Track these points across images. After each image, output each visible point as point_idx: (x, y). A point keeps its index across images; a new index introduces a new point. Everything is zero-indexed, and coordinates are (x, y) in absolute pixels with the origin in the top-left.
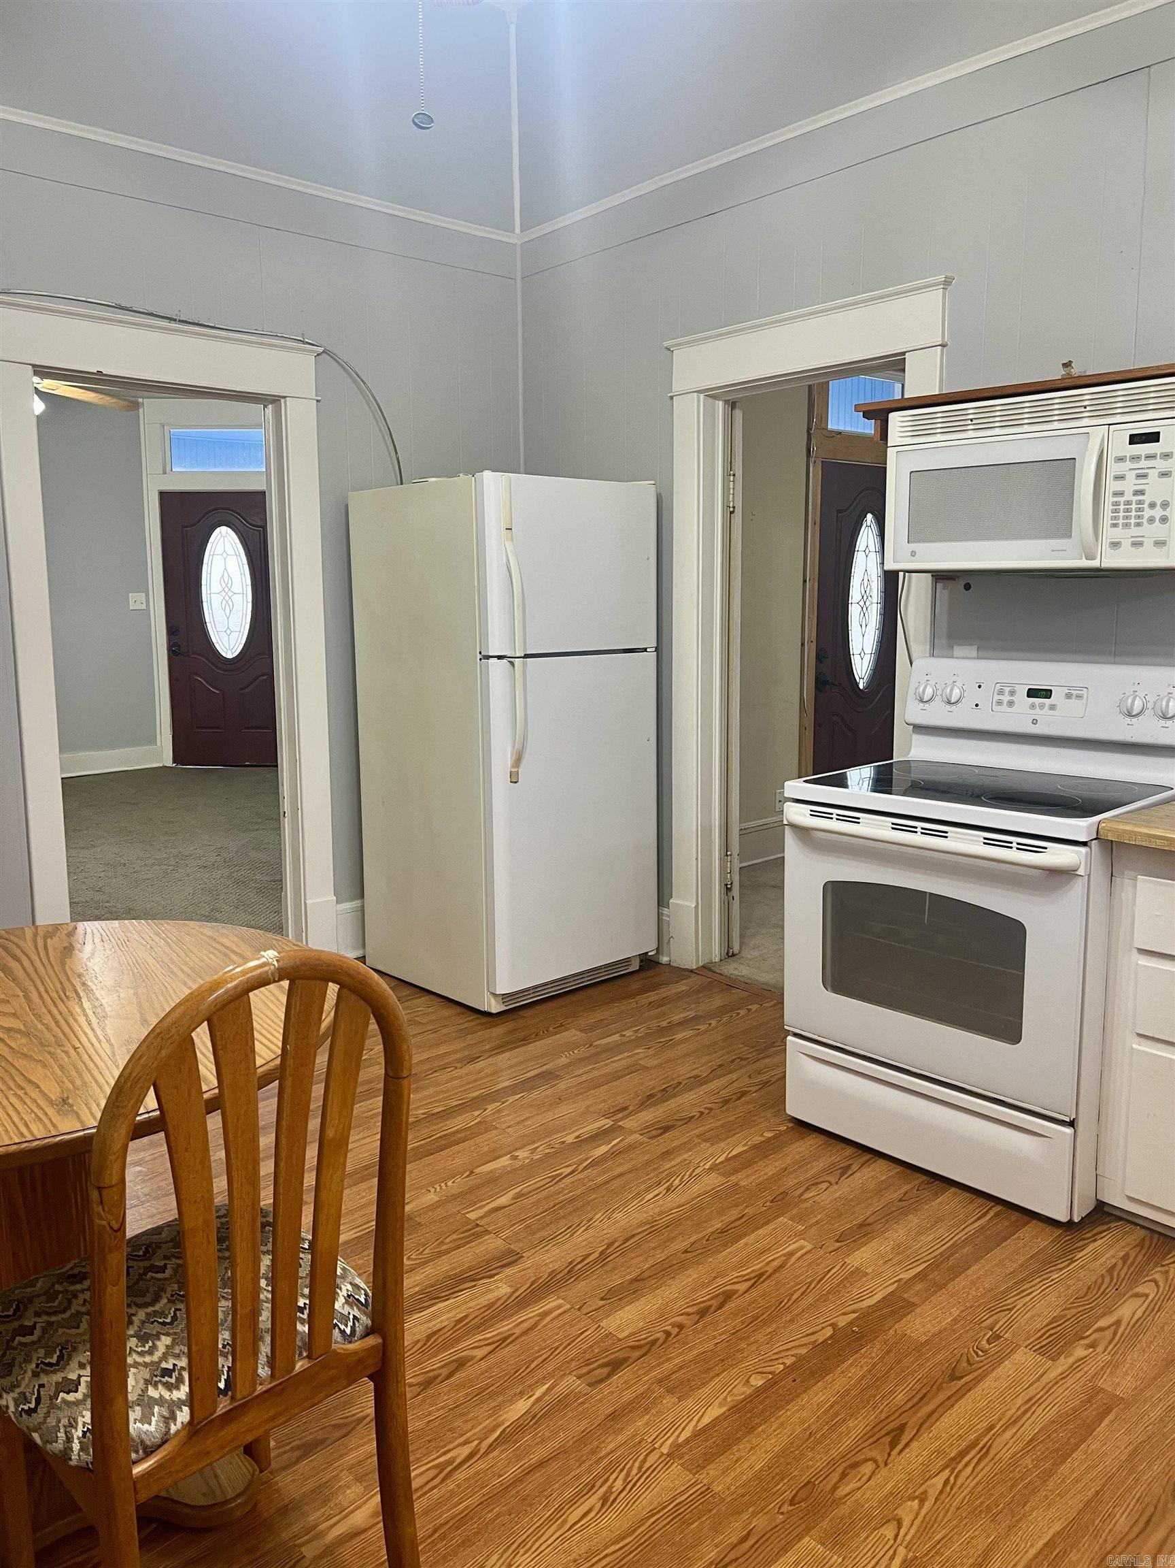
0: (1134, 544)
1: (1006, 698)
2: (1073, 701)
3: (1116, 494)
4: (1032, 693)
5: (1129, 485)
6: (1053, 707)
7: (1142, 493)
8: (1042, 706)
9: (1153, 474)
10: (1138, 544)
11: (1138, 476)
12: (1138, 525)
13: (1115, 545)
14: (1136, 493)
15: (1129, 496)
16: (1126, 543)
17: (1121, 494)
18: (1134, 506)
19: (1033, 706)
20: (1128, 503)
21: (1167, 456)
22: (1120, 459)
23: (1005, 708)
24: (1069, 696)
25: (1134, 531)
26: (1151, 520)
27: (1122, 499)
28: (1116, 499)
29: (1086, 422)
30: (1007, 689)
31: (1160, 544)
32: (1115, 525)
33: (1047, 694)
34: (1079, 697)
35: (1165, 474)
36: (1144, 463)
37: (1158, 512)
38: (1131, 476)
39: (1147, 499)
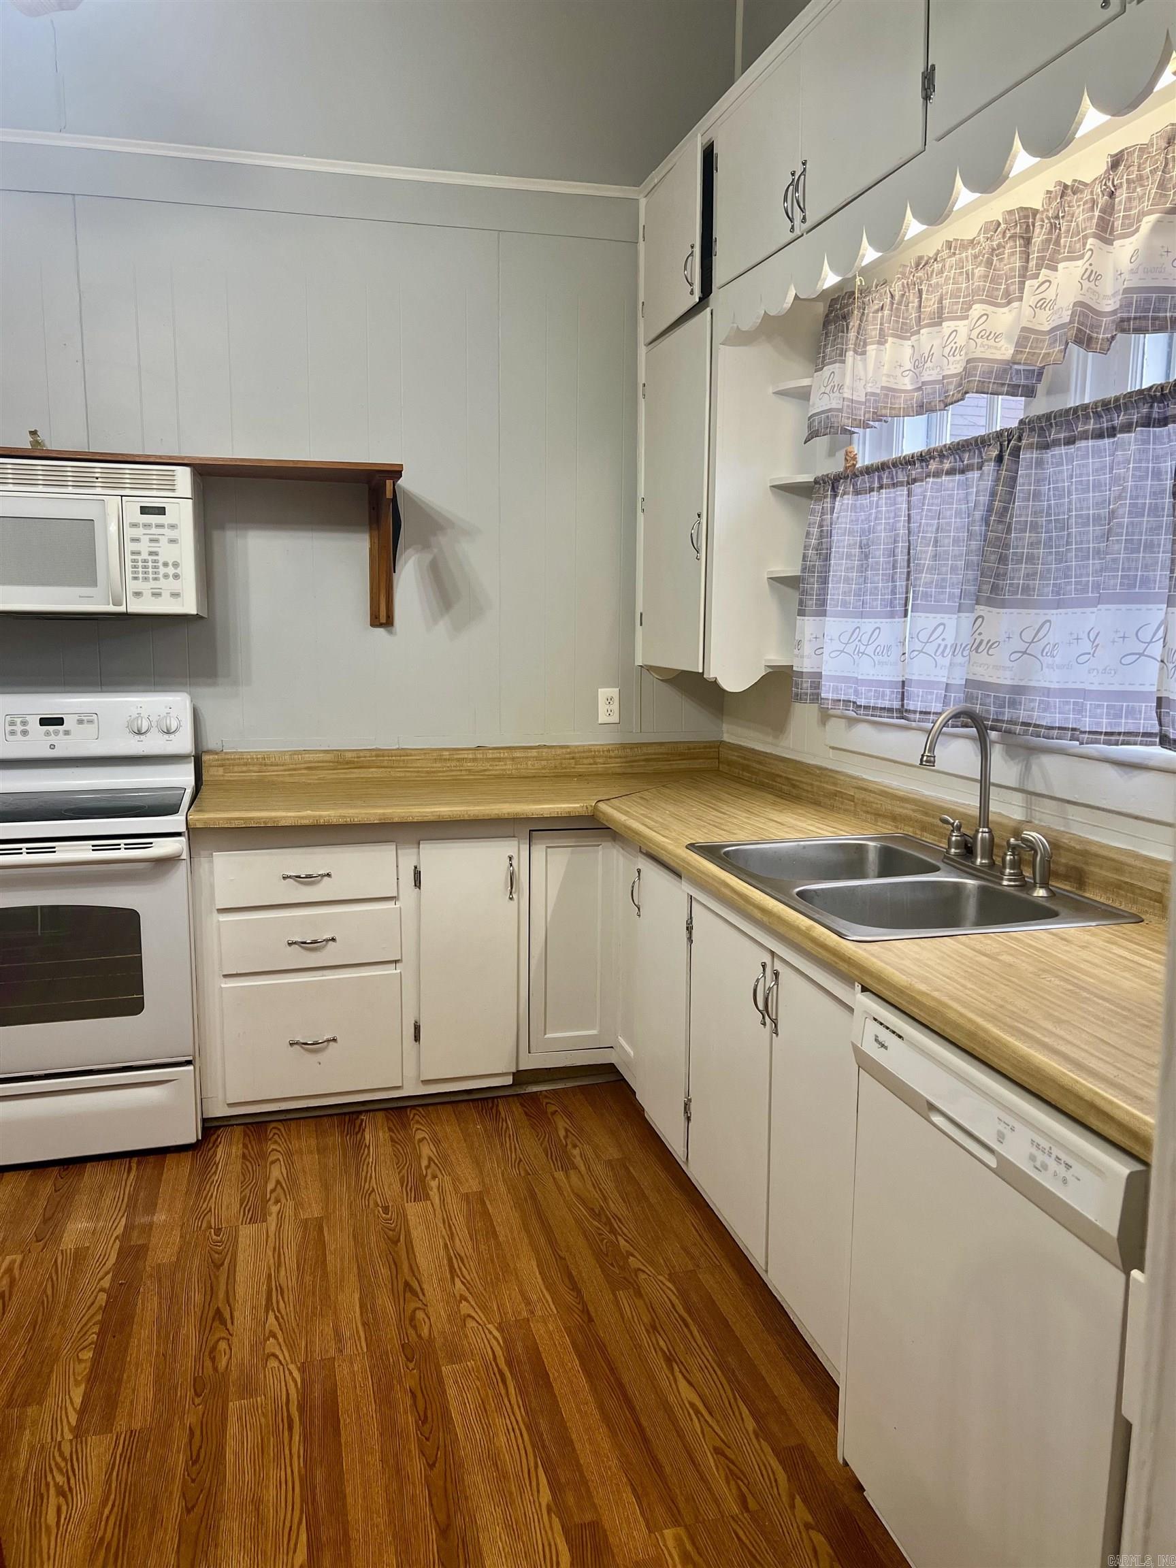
0: (154, 594)
1: (19, 728)
2: (85, 725)
3: (133, 553)
4: (44, 722)
5: (144, 547)
6: (67, 733)
7: (156, 554)
8: (57, 733)
9: (163, 540)
10: (156, 595)
11: (151, 540)
12: (155, 579)
13: (138, 594)
14: (151, 553)
15: (145, 555)
16: (147, 594)
17: (139, 553)
18: (150, 564)
19: (48, 734)
20: (145, 561)
21: (173, 526)
22: (134, 525)
23: (19, 736)
24: (80, 722)
25: (152, 584)
26: (166, 576)
27: (139, 558)
28: (134, 557)
29: (99, 491)
30: (19, 721)
31: (175, 595)
32: (135, 578)
33: (59, 721)
34: (91, 722)
35: (172, 541)
36: (154, 530)
37: (171, 570)
38: (145, 539)
39: (161, 559)
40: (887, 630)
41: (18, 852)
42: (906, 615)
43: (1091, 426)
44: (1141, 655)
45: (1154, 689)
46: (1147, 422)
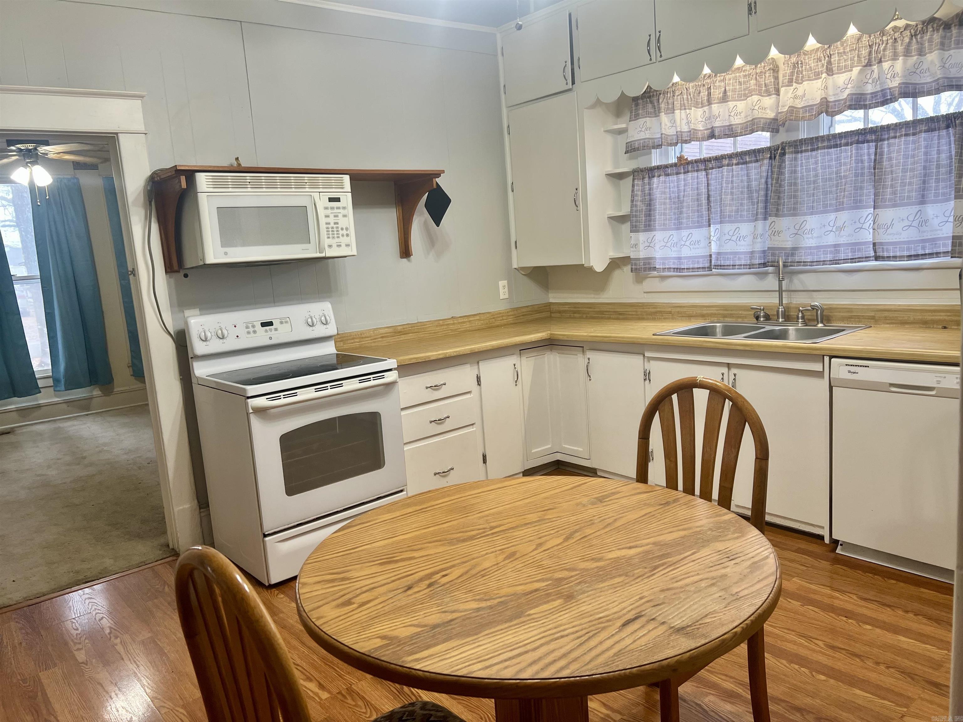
0: (338, 246)
1: (251, 330)
2: (284, 324)
3: (327, 224)
4: (264, 325)
5: (332, 220)
6: (276, 330)
7: (337, 223)
8: (271, 330)
9: (340, 215)
10: (339, 246)
11: (335, 216)
12: (338, 237)
13: (330, 246)
14: (335, 223)
15: (332, 225)
16: (334, 246)
17: (329, 224)
18: (335, 229)
19: (266, 331)
20: (332, 228)
21: (344, 208)
22: (326, 208)
23: (252, 335)
24: (281, 323)
25: (337, 240)
26: (343, 235)
27: (330, 226)
28: (327, 226)
29: (307, 190)
30: (250, 325)
31: (347, 245)
32: (329, 238)
33: (270, 324)
34: (286, 322)
35: (345, 216)
36: (336, 211)
37: (345, 232)
38: (332, 216)
39: (340, 226)
40: (698, 234)
41: (326, 389)
42: (709, 226)
43: (826, 144)
44: (861, 228)
45: (871, 240)
46: (858, 142)
